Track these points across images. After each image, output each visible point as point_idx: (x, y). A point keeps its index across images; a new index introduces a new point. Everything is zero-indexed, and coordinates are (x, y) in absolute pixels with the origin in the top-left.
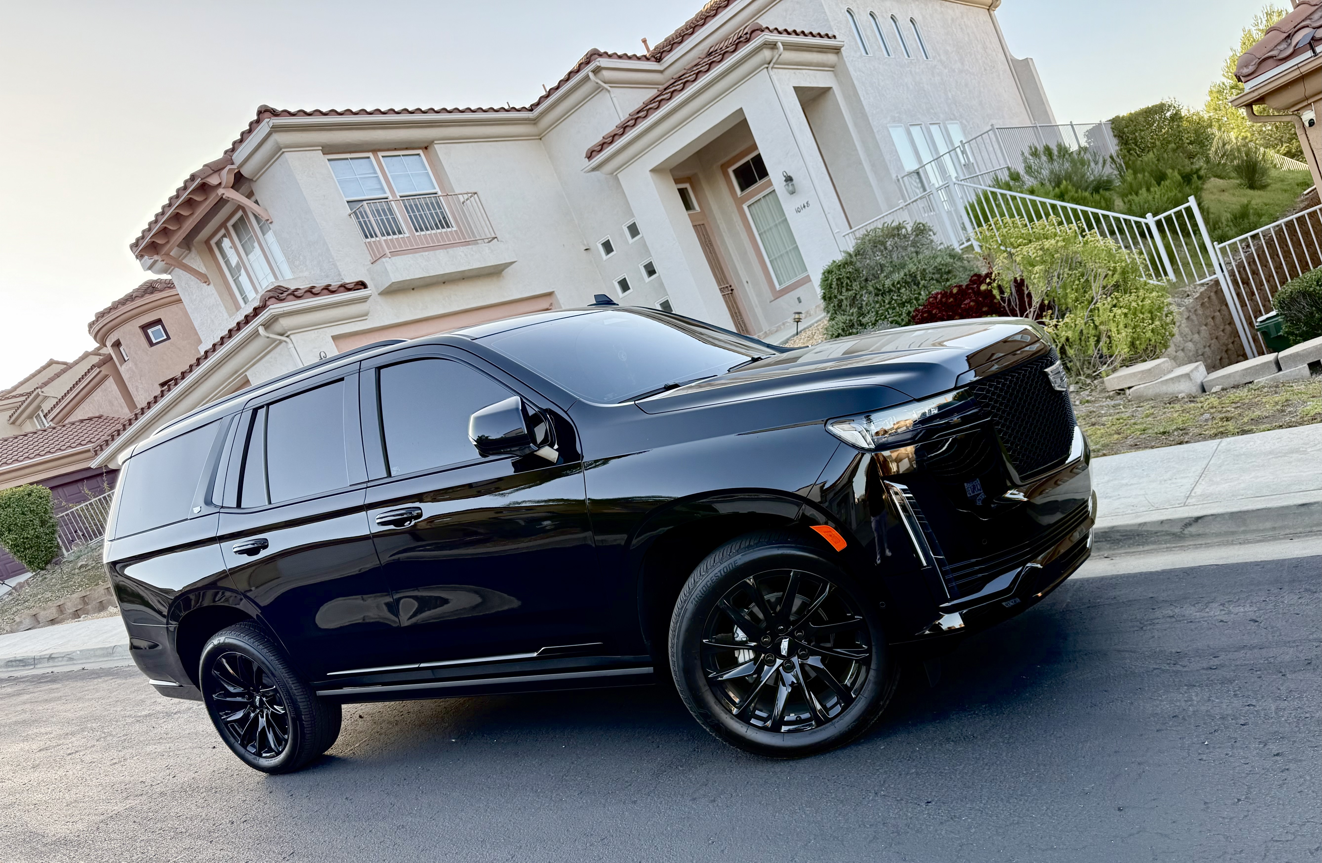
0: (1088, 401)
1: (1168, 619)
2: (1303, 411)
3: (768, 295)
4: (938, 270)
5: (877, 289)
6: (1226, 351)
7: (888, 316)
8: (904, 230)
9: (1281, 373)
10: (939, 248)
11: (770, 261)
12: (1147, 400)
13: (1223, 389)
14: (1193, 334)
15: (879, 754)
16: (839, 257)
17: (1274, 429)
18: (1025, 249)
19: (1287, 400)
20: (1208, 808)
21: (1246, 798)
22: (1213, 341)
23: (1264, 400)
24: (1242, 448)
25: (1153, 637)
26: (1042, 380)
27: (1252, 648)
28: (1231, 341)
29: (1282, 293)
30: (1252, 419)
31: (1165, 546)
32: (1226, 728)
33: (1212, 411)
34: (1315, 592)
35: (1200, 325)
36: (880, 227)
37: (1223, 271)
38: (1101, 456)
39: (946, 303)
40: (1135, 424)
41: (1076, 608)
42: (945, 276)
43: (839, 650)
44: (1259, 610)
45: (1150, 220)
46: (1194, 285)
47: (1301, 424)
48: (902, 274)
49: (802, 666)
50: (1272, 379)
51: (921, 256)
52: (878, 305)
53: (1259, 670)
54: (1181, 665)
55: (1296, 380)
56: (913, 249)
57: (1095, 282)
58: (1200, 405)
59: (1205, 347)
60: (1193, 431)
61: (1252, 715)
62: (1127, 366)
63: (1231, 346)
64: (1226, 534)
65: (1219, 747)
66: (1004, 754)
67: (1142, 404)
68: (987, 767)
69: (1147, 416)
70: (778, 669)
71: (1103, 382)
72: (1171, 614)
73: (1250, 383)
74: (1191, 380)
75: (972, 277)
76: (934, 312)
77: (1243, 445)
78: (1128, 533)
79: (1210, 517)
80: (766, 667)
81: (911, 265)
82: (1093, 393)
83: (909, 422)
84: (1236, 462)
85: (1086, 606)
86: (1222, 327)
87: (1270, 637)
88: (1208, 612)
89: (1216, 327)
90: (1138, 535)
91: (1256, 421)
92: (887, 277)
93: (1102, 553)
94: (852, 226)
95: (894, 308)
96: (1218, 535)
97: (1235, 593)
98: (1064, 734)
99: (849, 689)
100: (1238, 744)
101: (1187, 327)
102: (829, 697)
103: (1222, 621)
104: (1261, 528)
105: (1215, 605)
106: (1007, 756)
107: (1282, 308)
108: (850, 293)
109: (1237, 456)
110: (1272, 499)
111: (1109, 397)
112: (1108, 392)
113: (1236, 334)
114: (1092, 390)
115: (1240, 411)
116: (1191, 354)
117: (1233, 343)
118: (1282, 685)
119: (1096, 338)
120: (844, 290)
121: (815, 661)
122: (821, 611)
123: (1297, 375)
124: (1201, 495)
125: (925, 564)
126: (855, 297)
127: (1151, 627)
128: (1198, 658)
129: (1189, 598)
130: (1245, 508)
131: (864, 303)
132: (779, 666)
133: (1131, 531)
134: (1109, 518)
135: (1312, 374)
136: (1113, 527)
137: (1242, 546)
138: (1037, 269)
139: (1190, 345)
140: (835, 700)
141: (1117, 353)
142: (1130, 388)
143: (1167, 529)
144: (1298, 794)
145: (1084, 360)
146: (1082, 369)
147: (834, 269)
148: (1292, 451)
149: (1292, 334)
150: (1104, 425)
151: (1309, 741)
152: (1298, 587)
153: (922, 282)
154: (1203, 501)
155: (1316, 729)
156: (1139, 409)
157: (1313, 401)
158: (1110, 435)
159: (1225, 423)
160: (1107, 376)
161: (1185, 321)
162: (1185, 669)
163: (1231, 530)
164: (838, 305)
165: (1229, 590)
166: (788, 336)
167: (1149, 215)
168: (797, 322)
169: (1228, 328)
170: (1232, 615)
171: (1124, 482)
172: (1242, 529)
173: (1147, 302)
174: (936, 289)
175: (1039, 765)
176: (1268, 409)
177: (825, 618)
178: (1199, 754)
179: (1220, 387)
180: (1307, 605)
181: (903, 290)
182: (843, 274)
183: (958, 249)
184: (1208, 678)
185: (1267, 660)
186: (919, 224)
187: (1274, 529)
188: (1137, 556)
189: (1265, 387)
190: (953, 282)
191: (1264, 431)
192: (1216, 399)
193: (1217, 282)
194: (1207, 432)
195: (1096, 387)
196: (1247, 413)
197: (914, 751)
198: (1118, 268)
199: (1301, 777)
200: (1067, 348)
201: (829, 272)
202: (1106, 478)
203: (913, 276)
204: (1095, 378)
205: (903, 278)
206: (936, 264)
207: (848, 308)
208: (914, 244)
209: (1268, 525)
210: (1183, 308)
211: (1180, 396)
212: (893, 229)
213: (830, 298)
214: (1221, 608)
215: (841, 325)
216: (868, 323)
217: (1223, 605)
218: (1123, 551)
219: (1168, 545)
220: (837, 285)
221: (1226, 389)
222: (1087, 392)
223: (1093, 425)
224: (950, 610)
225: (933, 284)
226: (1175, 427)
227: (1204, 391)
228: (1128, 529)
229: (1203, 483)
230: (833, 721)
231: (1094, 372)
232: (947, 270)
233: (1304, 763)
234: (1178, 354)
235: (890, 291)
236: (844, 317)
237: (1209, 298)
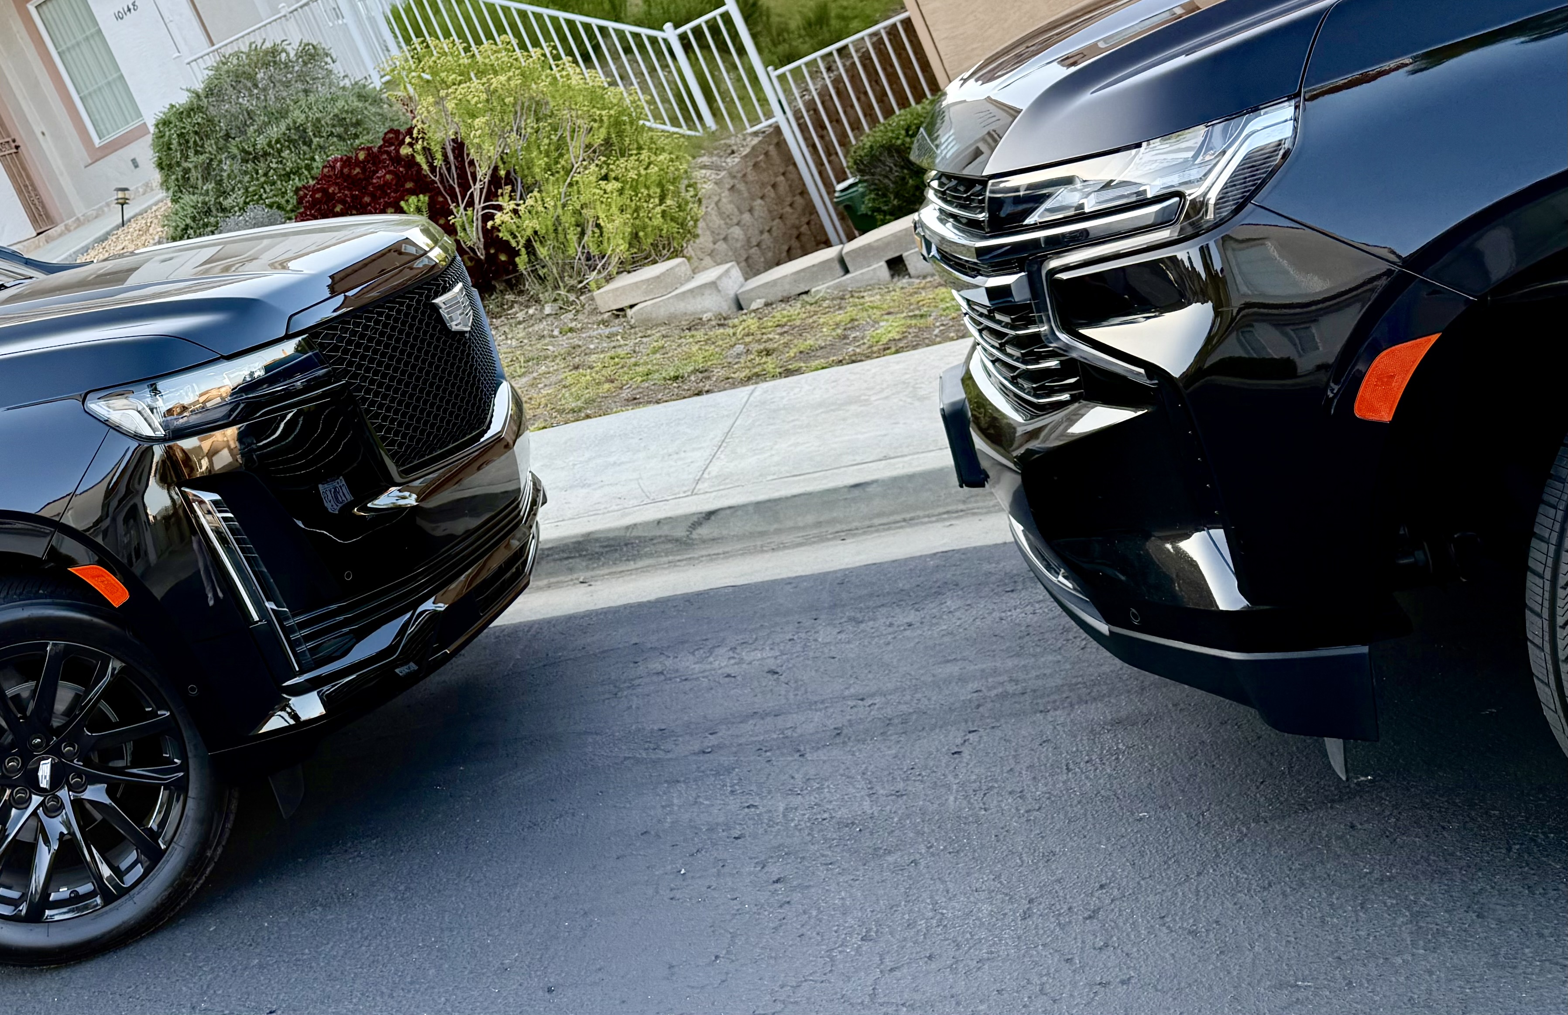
0: (571, 330)
1: (655, 678)
2: (873, 337)
3: (81, 154)
4: (340, 120)
5: (244, 150)
6: (798, 237)
7: (264, 196)
8: (284, 55)
9: (848, 276)
10: (342, 84)
11: (81, 98)
12: (657, 325)
13: (767, 305)
14: (741, 213)
15: (205, 940)
16: (182, 99)
17: (831, 366)
18: (462, 89)
19: (852, 320)
20: (673, 974)
21: (728, 952)
22: (775, 223)
23: (822, 320)
24: (782, 398)
25: (630, 707)
26: (430, 317)
27: (764, 715)
28: (805, 220)
29: (859, 148)
30: (801, 352)
31: (665, 559)
32: (714, 844)
33: (747, 339)
34: (862, 622)
35: (753, 199)
36: (245, 49)
37: (784, 112)
38: (584, 419)
39: (349, 175)
40: (635, 365)
41: (527, 667)
42: (353, 130)
43: (135, 771)
44: (782, 654)
45: (670, 33)
46: (744, 135)
47: (868, 357)
48: (283, 127)
49: (78, 804)
50: (836, 287)
51: (312, 98)
52: (247, 178)
53: (770, 750)
54: (663, 750)
55: (869, 287)
56: (300, 86)
57: (572, 140)
58: (731, 331)
59: (762, 232)
60: (718, 373)
61: (751, 822)
62: (629, 272)
63: (804, 228)
64: (752, 535)
65: (700, 877)
66: (395, 918)
67: (649, 332)
68: (366, 943)
69: (655, 352)
70: (34, 813)
71: (592, 299)
72: (659, 667)
73: (806, 293)
74: (719, 291)
75: (386, 134)
76: (330, 191)
77: (784, 394)
78: (612, 543)
79: (728, 512)
80: (14, 811)
81: (297, 113)
82: (580, 317)
83: (226, 391)
84: (771, 421)
85: (541, 664)
86: (789, 200)
87: (791, 696)
88: (711, 663)
89: (780, 200)
90: (626, 545)
91: (806, 355)
92: (259, 132)
93: (575, 576)
94: (215, 40)
95: (274, 183)
96: (740, 538)
97: (753, 630)
98: (485, 877)
99: (154, 835)
100: (726, 870)
101: (731, 202)
102: (124, 853)
103: (729, 676)
104: (801, 524)
105: (721, 651)
106: (397, 921)
107: (860, 171)
108: (202, 157)
109: (774, 411)
110: (815, 479)
111: (605, 323)
112: (601, 314)
113: (810, 209)
114: (577, 311)
115: (787, 338)
116: (739, 245)
117: (808, 223)
118: (798, 771)
119: (579, 229)
120: (191, 153)
121: (95, 793)
122: (104, 706)
123: (871, 279)
124: (716, 477)
125: (256, 617)
126: (209, 164)
127: (630, 691)
128: (687, 738)
129: (687, 642)
130: (776, 495)
131: (225, 174)
132: (37, 808)
133: (614, 539)
134: (585, 519)
135: (893, 276)
136: (589, 534)
137: (775, 554)
138: (479, 122)
139: (737, 232)
140: (133, 856)
141: (609, 252)
142: (632, 307)
143: (667, 533)
144: (798, 939)
145: (565, 264)
146: (562, 278)
147: (173, 119)
148: (850, 401)
149: (879, 210)
150: (591, 368)
151: (823, 856)
152: (841, 615)
153: (316, 140)
154: (719, 485)
155: (834, 836)
156: (644, 340)
157: (887, 321)
158: (598, 384)
159: (764, 359)
160: (599, 288)
161: (726, 193)
162: (669, 756)
163: (760, 529)
164: (183, 177)
165: (745, 626)
166: (108, 229)
167: (668, 26)
168: (122, 205)
169: (799, 200)
170: (744, 666)
171: (612, 460)
172: (775, 526)
173: (653, 169)
174: (336, 152)
175: (442, 930)
176: (825, 335)
177: (113, 717)
178: (671, 890)
179: (763, 301)
180: (849, 642)
181: (285, 154)
182: (188, 127)
183: (377, 83)
184: (699, 768)
185: (783, 733)
186: (308, 44)
187: (818, 524)
188: (626, 578)
189: (827, 299)
190: (363, 140)
191: (817, 369)
192: (756, 320)
193: (777, 130)
194: (736, 375)
195: (583, 306)
196: (796, 341)
197: (262, 928)
198: (605, 118)
199: (805, 912)
200: (537, 245)
201: (166, 123)
202: (587, 455)
203: (300, 129)
204: (582, 292)
205: (284, 134)
206: (336, 110)
207: (200, 182)
208: (301, 77)
209: (810, 519)
210: (723, 173)
211: (705, 317)
212: (266, 53)
213: (170, 166)
214: (731, 654)
215: (190, 210)
216: (233, 207)
217: (733, 649)
218: (606, 571)
219: (671, 558)
220: (180, 144)
221: (771, 304)
222: (570, 315)
223: (576, 368)
224: (299, 690)
225: (333, 144)
226: (692, 368)
227: (740, 308)
228: (611, 535)
229: (722, 457)
230: (132, 893)
231: (581, 282)
232: (354, 120)
233: (813, 890)
234: (716, 246)
235: (266, 154)
236: (194, 198)
237: (766, 154)
